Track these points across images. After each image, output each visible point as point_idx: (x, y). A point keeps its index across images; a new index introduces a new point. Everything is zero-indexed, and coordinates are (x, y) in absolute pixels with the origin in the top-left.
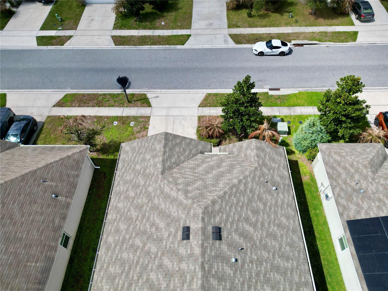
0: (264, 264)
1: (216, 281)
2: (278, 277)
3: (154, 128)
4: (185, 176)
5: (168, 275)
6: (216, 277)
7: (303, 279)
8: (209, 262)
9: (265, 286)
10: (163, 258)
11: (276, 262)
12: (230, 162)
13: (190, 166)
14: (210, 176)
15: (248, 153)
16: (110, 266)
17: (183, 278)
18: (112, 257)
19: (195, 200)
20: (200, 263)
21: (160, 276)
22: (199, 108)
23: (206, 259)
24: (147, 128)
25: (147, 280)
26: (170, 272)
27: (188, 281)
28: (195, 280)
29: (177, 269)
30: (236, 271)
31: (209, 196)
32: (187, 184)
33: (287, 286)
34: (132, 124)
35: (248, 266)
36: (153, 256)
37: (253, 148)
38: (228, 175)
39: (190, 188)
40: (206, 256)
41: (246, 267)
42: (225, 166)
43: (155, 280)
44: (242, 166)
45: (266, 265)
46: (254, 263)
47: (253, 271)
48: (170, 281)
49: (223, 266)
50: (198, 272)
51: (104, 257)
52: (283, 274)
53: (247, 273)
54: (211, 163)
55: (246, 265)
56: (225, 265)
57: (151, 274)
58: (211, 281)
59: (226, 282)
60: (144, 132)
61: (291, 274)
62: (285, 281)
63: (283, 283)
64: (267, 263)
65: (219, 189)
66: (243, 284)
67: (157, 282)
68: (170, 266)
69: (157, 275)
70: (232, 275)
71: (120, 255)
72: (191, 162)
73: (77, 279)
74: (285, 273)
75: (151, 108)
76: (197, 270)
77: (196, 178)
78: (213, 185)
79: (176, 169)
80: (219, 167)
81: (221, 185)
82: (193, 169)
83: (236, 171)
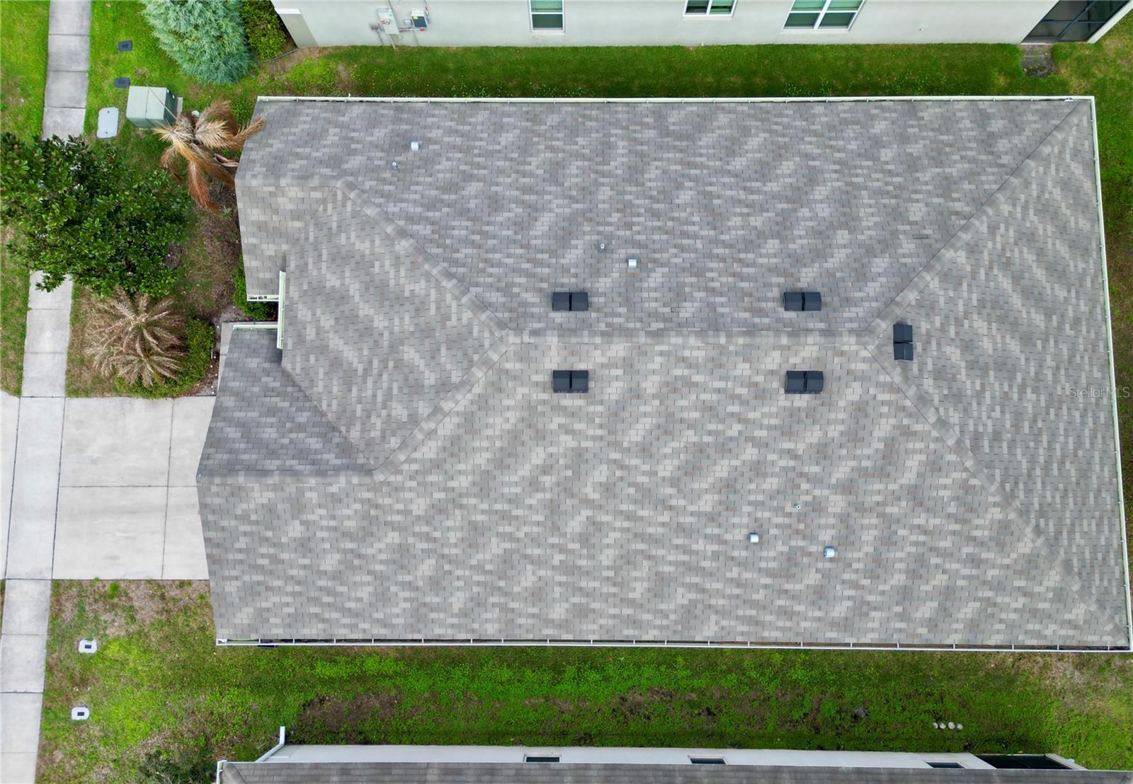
0: (627, 197)
1: (685, 304)
2: (652, 172)
3: (114, 558)
4: (380, 399)
5: (668, 426)
6: (675, 305)
7: (650, 120)
8: (645, 320)
9: (677, 201)
10: (625, 445)
11: (620, 172)
12: (324, 266)
13: (335, 389)
14: (380, 322)
15: (290, 206)
16: (631, 595)
17: (679, 384)
18: (606, 598)
19: (476, 357)
20: (649, 341)
21: (668, 450)
22: (25, 392)
23: (638, 325)
24: (115, 585)
25: (674, 482)
26: (662, 421)
27: (686, 372)
28: (687, 353)
29: (657, 402)
30: (655, 261)
31: (459, 319)
32: (414, 388)
33: (671, 155)
34: (88, 647)
35: (639, 233)
36: (618, 473)
37: (272, 189)
38: (377, 269)
39: (430, 379)
40: (631, 325)
41: (642, 238)
42: (342, 278)
43: (676, 462)
44: (339, 227)
45: (631, 193)
46: (629, 219)
47: (650, 224)
48: (682, 420)
49: (649, 290)
50: (669, 344)
51: (602, 621)
52: (646, 160)
53: (656, 237)
54: (327, 322)
55: (638, 237)
56: (645, 285)
57: (661, 474)
58: (688, 315)
59: (685, 285)
60: (131, 595)
61: (642, 144)
62: (661, 159)
63: (665, 163)
64: (624, 193)
65: (433, 292)
66: (682, 249)
67: (682, 456)
68: (646, 424)
69: (665, 456)
70: (666, 270)
71: (606, 573)
72: (320, 388)
73: (631, 712)
74: (642, 155)
76: (664, 348)
77: (391, 364)
78: (417, 310)
79: (348, 431)
80: (344, 298)
81: (420, 287)
82: (349, 379)
83: (363, 246)
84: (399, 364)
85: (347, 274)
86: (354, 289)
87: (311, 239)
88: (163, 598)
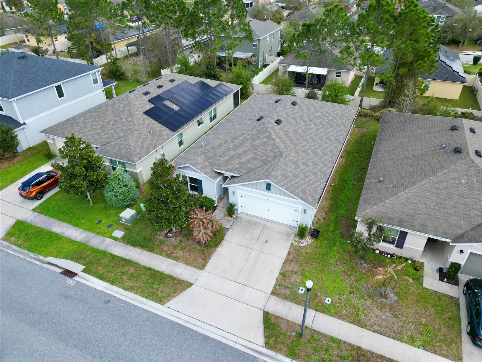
3: (271, 271)
12: (222, 159)
13: (256, 162)
15: (202, 161)
16: (330, 143)
18: (329, 146)
19: (265, 130)
20: (276, 111)
21: (299, 122)
22: (193, 282)
24: (281, 274)
25: (306, 125)
26: (293, 119)
27: (285, 111)
29: (289, 117)
32: (266, 143)
36: (301, 129)
37: (195, 161)
39: (265, 140)
51: (334, 150)
60: (287, 270)
71: (323, 143)
75: (266, 310)
76: (279, 110)
77: (256, 148)
78: (247, 140)
79: (268, 161)
80: (233, 156)
81: (242, 138)
82: (254, 158)
83: (223, 149)
84: (258, 146)
85: (228, 154)
86: (232, 153)
87: (212, 161)
88: (291, 261)
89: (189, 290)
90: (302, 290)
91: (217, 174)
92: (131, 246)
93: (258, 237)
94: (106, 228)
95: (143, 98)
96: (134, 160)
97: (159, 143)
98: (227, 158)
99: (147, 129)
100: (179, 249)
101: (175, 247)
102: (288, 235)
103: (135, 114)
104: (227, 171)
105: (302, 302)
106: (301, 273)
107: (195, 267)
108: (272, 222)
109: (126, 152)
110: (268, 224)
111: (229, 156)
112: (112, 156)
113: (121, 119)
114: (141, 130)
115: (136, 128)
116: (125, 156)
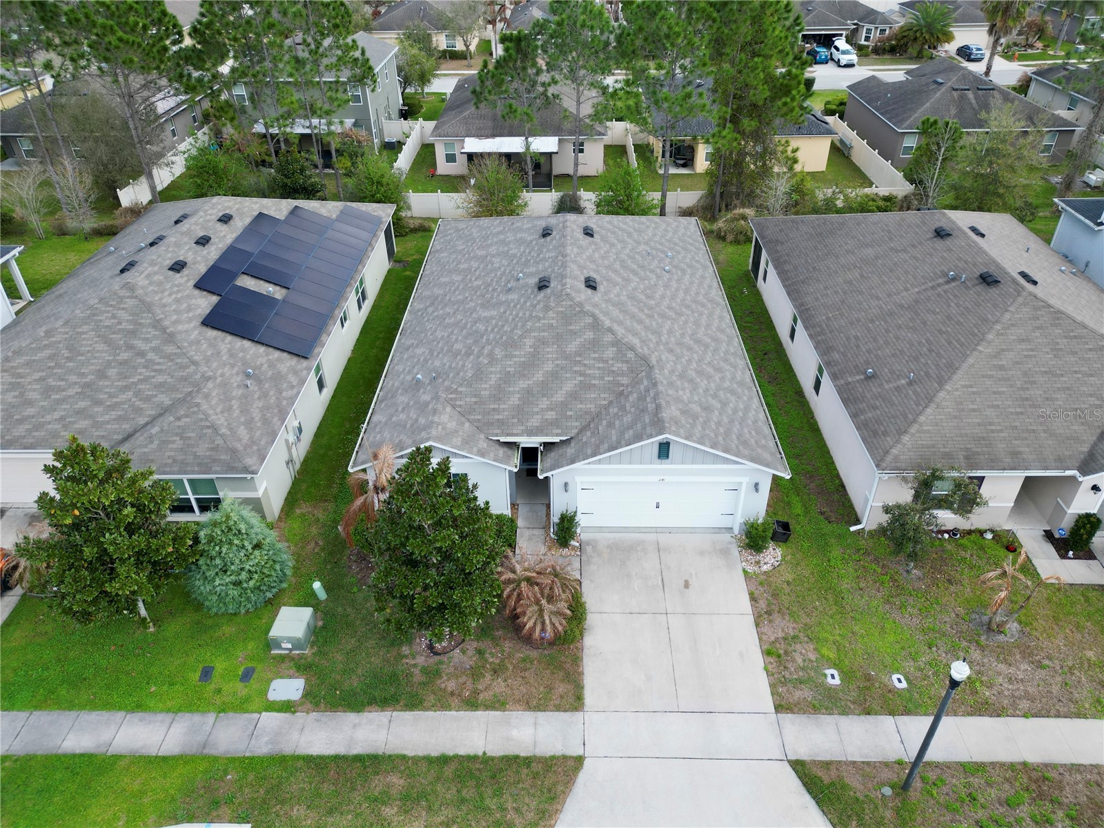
3: (741, 655)
4: (601, 365)
13: (593, 396)
14: (549, 367)
19: (578, 309)
22: (580, 752)
24: (767, 653)
31: (553, 318)
32: (595, 344)
37: (440, 427)
38: (512, 369)
39: (589, 335)
44: (475, 396)
48: (609, 266)
54: (544, 403)
57: (638, 281)
59: (535, 261)
60: (773, 638)
67: (628, 272)
68: (612, 274)
69: (628, 276)
71: (696, 315)
72: (591, 407)
84: (578, 354)
86: (523, 384)
88: (769, 613)
89: (582, 777)
90: (833, 676)
91: (506, 449)
92: (348, 714)
93: (660, 579)
94: (240, 685)
95: (177, 282)
96: (250, 466)
97: (285, 398)
98: (515, 400)
99: (236, 369)
100: (488, 676)
101: (476, 674)
102: (725, 552)
103: (180, 332)
104: (530, 433)
105: (852, 706)
106: (808, 636)
107: (558, 708)
108: (669, 531)
109: (212, 449)
110: (663, 539)
111: (518, 396)
112: (168, 469)
113: (142, 354)
114: (222, 375)
115: (206, 372)
116: (214, 461)
